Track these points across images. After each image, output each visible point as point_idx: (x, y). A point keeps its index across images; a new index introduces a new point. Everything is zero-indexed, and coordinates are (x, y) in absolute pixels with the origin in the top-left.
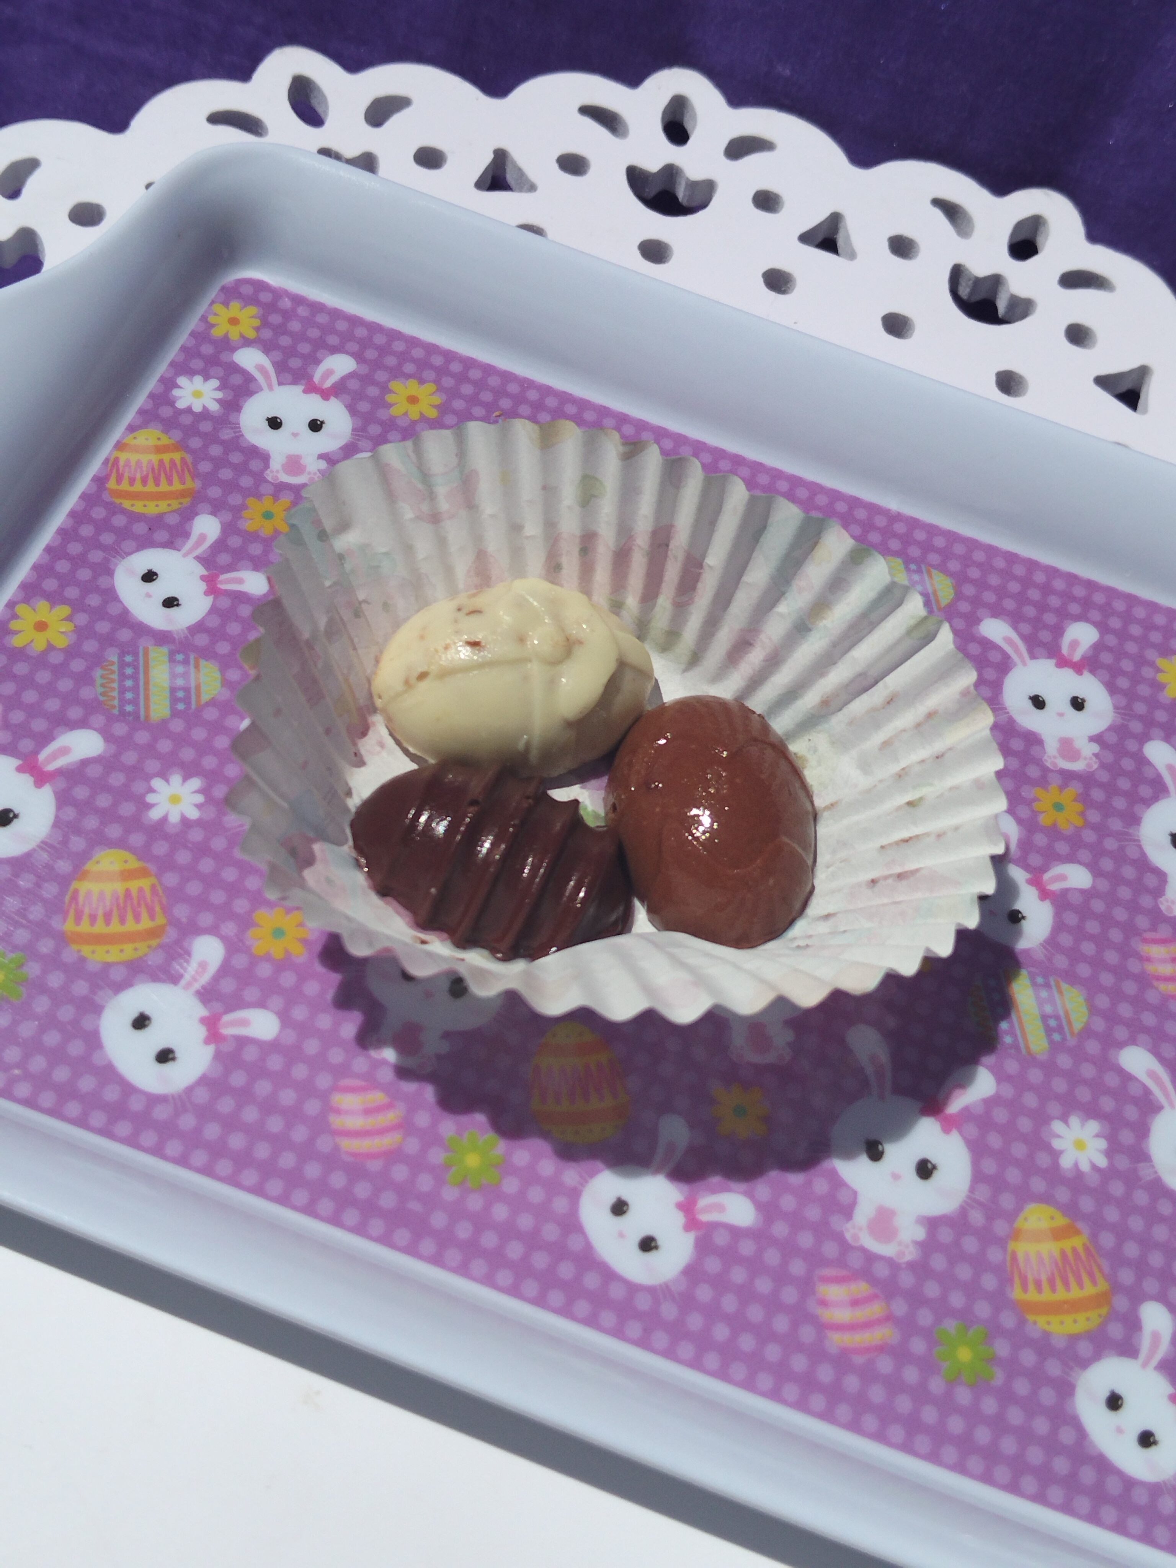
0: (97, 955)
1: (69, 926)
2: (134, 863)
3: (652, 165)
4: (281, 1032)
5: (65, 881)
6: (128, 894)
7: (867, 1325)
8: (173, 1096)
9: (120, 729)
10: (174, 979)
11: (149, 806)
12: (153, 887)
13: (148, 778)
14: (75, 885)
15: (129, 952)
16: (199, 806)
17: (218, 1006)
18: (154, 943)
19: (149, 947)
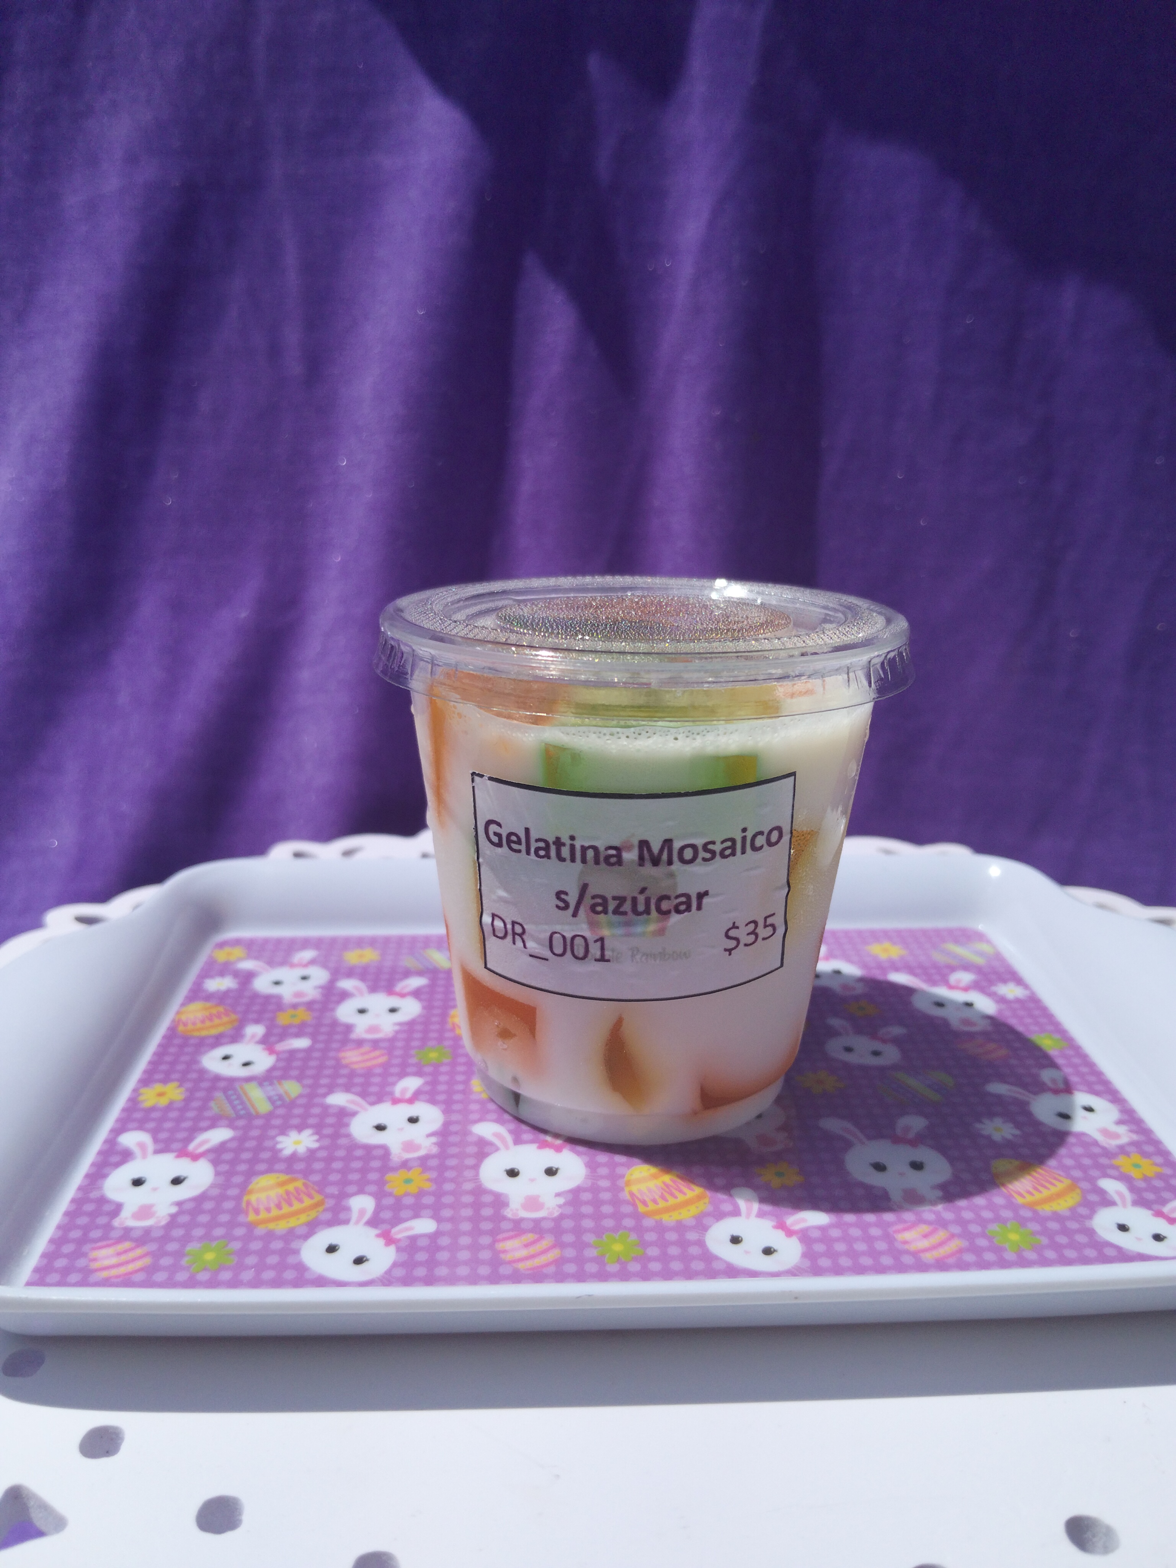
0: (281, 1227)
1: (252, 1217)
2: (283, 1177)
4: (438, 1226)
5: (238, 1198)
6: (288, 1193)
7: (941, 1244)
8: (378, 1278)
9: (241, 1123)
10: (346, 1222)
11: (281, 1150)
12: (305, 1185)
13: (273, 1138)
14: (245, 1198)
15: (304, 1218)
16: (317, 1141)
17: (385, 1227)
18: (321, 1209)
19: (318, 1212)
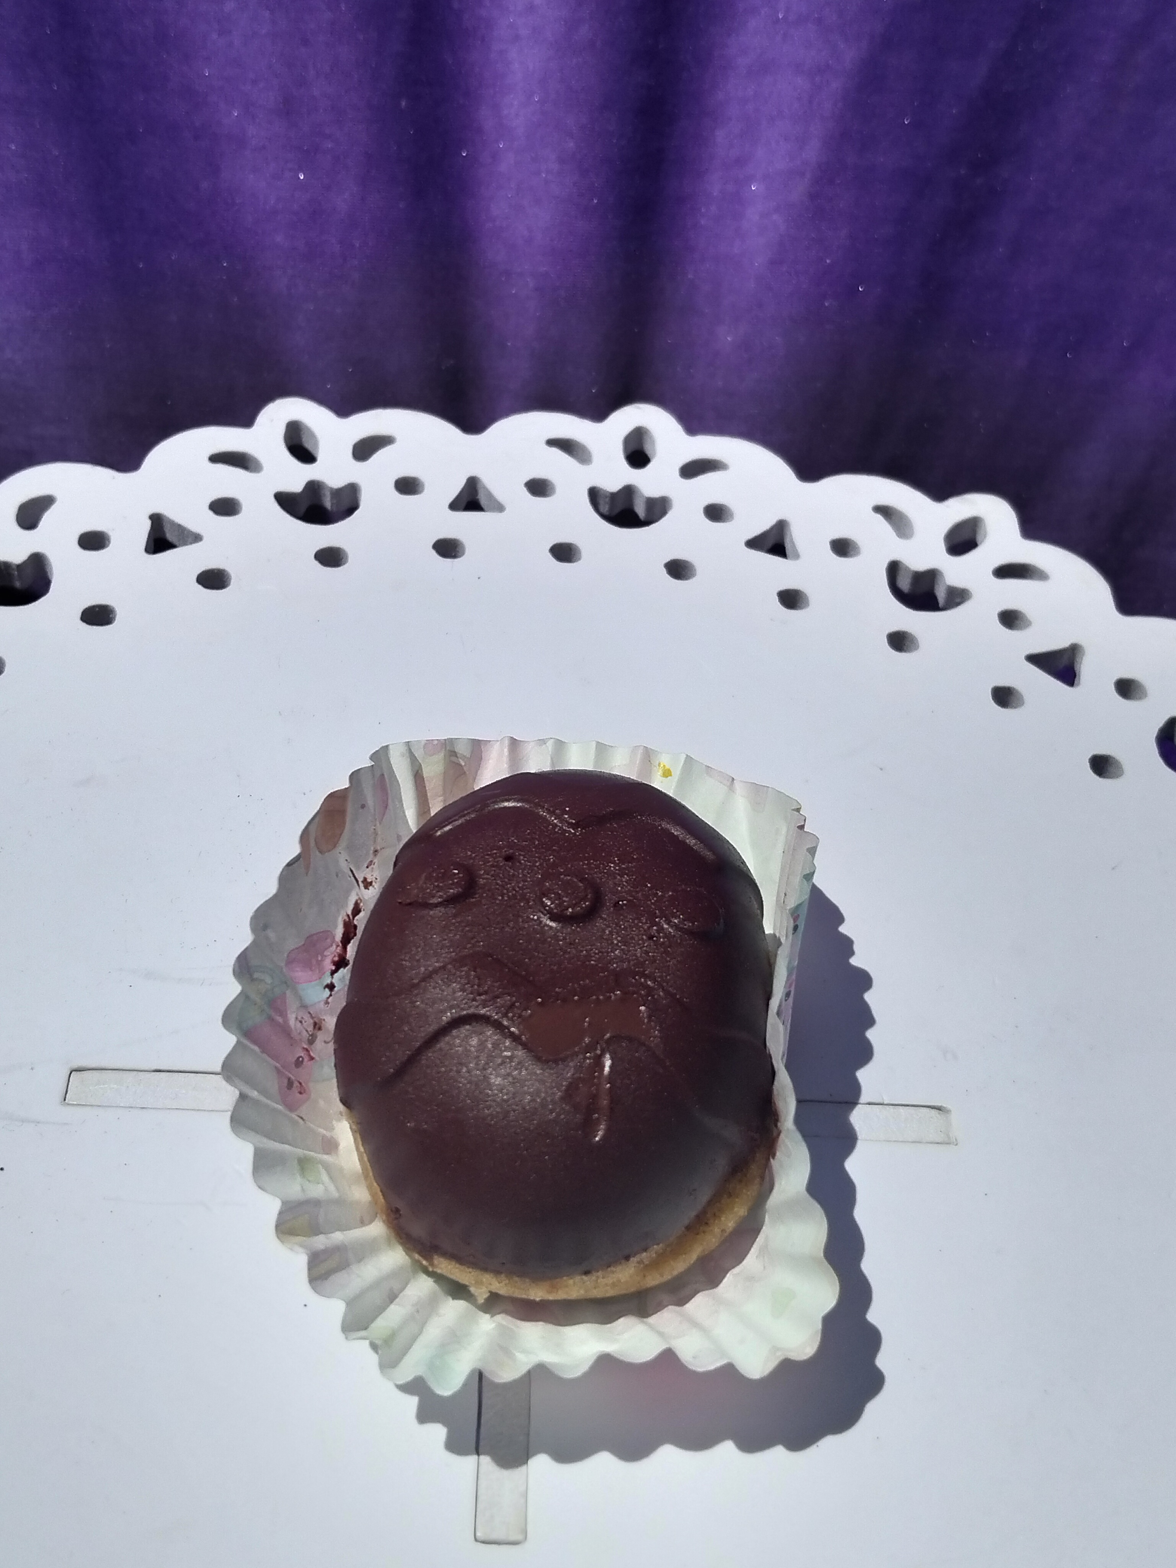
3: (296, 486)
